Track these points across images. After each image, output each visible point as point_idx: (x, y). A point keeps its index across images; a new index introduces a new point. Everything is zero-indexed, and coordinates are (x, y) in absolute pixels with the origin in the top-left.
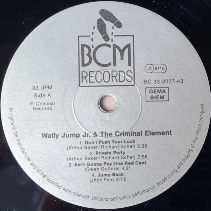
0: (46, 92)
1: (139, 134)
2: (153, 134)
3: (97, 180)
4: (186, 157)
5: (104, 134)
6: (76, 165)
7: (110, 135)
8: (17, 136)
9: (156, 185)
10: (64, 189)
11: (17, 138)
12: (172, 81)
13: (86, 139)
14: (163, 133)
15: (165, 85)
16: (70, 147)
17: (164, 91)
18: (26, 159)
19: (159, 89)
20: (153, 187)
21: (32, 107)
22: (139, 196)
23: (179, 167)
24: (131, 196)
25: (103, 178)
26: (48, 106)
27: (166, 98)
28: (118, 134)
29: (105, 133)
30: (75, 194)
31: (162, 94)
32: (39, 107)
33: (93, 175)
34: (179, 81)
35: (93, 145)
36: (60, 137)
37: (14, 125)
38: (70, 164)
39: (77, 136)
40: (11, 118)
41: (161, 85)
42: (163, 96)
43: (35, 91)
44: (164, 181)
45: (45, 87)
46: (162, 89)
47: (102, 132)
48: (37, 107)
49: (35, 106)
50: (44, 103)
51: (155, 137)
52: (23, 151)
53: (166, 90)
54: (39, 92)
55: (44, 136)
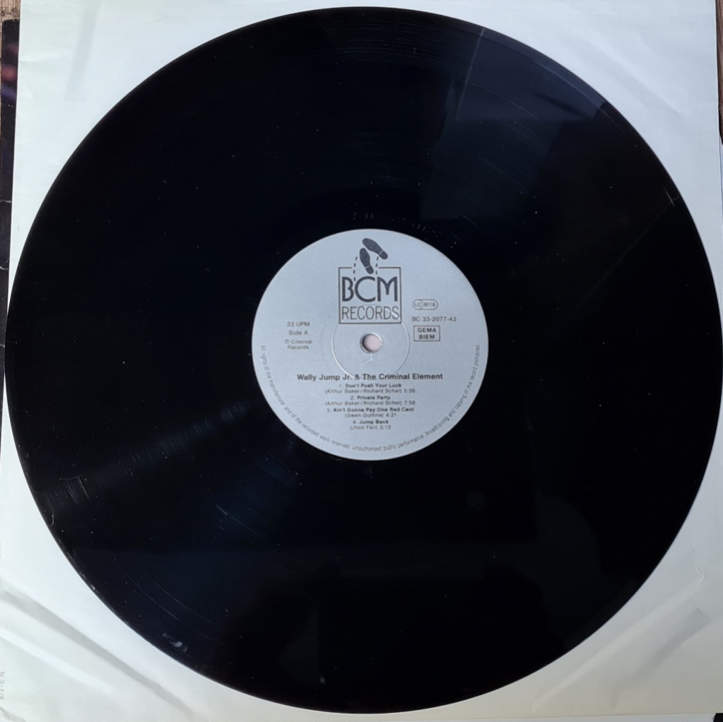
0: (303, 329)
1: (406, 377)
2: (421, 377)
3: (359, 428)
4: (459, 405)
5: (366, 377)
6: (335, 410)
7: (374, 377)
8: (269, 377)
9: (425, 435)
10: (321, 437)
11: (269, 379)
12: (443, 319)
13: (347, 381)
14: (433, 377)
15: (436, 323)
16: (329, 391)
17: (434, 330)
18: (280, 403)
19: (429, 328)
20: (422, 436)
21: (286, 345)
22: (405, 446)
23: (450, 415)
24: (397, 446)
25: (365, 425)
26: (304, 345)
27: (437, 337)
28: (382, 377)
29: (368, 376)
30: (334, 442)
31: (432, 333)
32: (294, 345)
33: (354, 422)
34: (451, 319)
35: (354, 389)
36: (317, 379)
37: (266, 365)
38: (328, 409)
39: (337, 378)
40: (263, 357)
41: (431, 323)
42: (434, 336)
43: (291, 328)
44: (434, 430)
45: (301, 324)
46: (433, 328)
47: (365, 375)
48: (292, 345)
49: (290, 344)
50: (301, 342)
51: (424, 380)
52: (276, 394)
53: (437, 329)
54: (295, 329)
55: (300, 377)
